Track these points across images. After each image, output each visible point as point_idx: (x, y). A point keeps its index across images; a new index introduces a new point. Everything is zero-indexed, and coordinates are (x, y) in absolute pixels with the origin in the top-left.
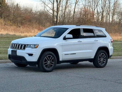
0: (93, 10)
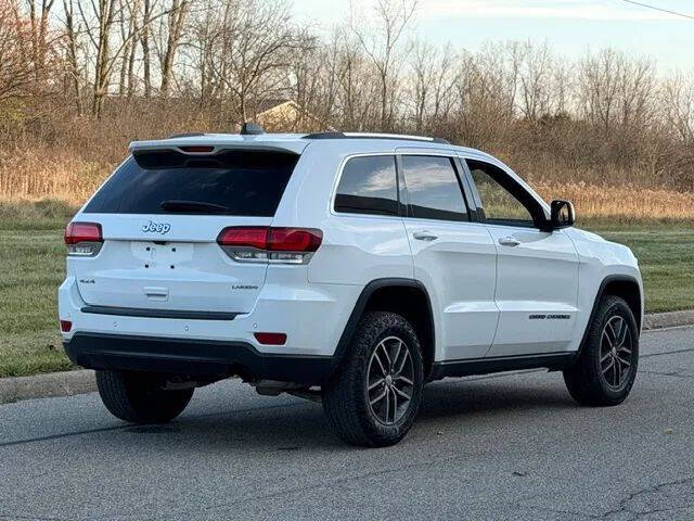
0: (39, 13)
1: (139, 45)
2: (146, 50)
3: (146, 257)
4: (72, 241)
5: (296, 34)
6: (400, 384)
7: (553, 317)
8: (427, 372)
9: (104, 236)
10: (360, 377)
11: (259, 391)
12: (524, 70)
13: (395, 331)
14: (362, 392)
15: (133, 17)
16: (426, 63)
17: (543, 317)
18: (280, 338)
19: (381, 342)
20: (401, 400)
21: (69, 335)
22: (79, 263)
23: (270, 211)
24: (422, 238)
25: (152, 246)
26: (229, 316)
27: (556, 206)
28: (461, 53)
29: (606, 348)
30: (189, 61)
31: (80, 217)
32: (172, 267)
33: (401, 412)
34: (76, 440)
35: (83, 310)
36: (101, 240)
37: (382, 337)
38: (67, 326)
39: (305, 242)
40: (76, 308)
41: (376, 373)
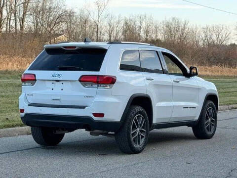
1: (13, 15)
2: (15, 16)
3: (52, 86)
4: (24, 80)
5: (69, 11)
6: (142, 131)
7: (190, 108)
8: (150, 127)
9: (37, 79)
10: (129, 129)
11: (91, 134)
12: (144, 25)
13: (140, 112)
14: (130, 134)
15: (11, 5)
16: (112, 22)
17: (187, 108)
18: (102, 115)
19: (136, 117)
20: (142, 137)
21: (23, 114)
22: (26, 88)
23: (98, 69)
24: (149, 80)
25: (54, 82)
26: (83, 107)
27: (191, 69)
28: (124, 18)
29: (207, 118)
30: (29, 20)
31: (27, 72)
32: (62, 90)
33: (142, 141)
34: (26, 152)
35: (29, 105)
36: (36, 80)
37: (136, 114)
38: (22, 111)
39: (110, 81)
40: (26, 104)
41: (134, 128)
